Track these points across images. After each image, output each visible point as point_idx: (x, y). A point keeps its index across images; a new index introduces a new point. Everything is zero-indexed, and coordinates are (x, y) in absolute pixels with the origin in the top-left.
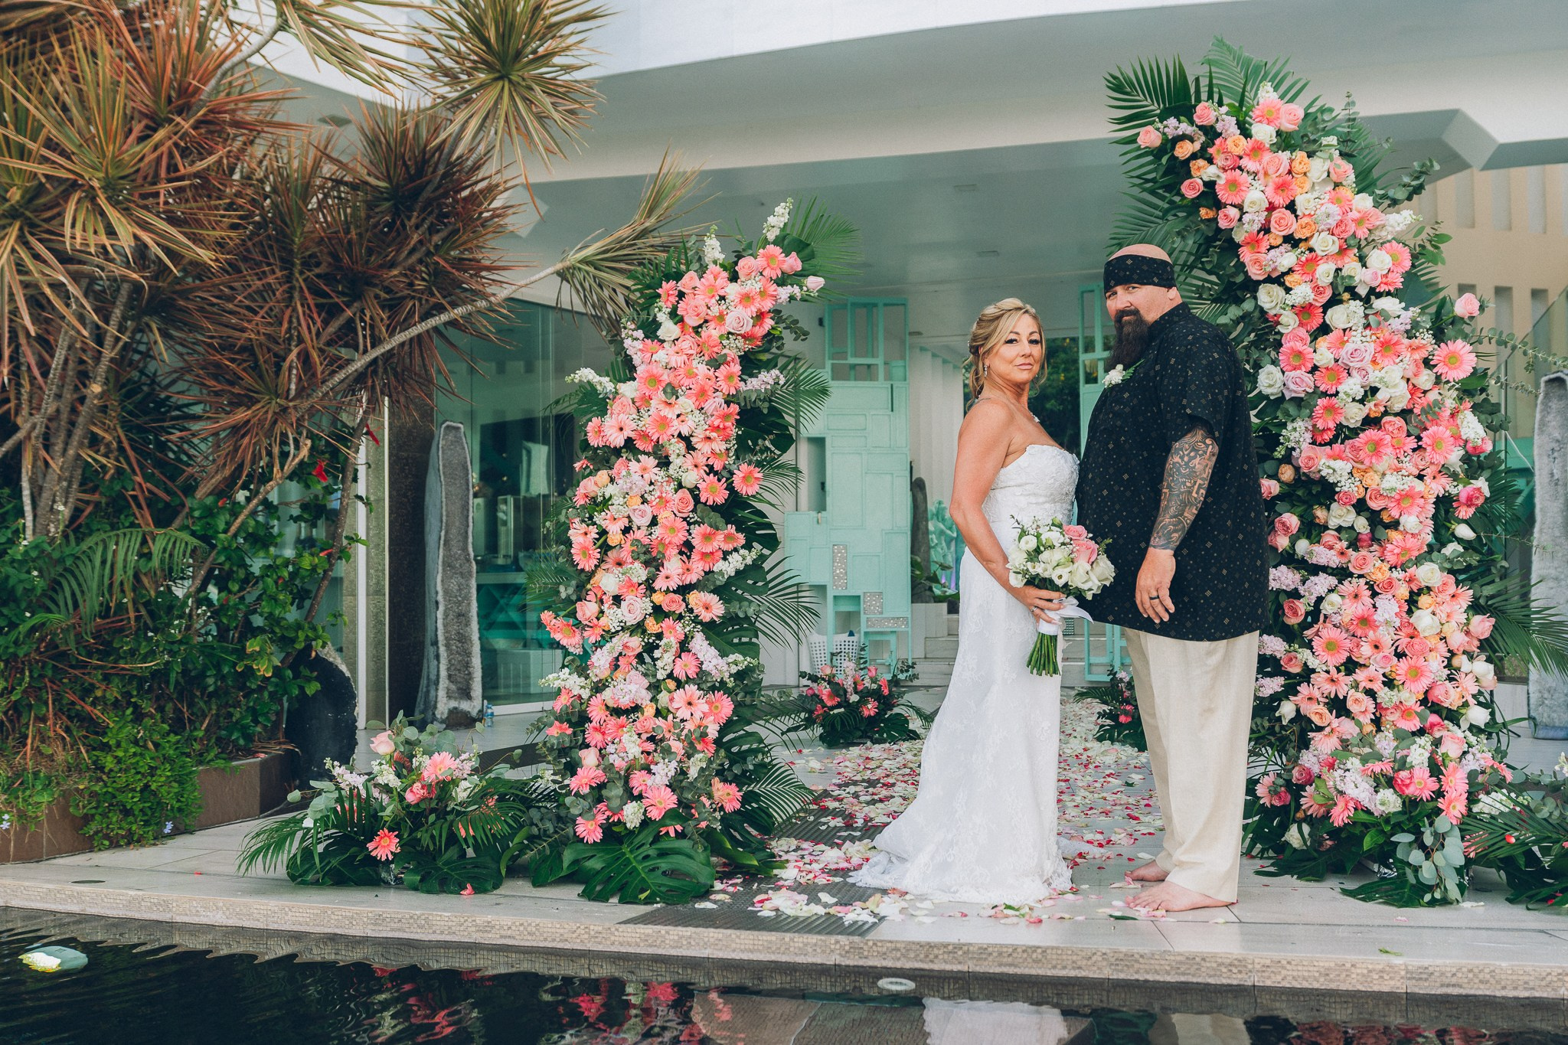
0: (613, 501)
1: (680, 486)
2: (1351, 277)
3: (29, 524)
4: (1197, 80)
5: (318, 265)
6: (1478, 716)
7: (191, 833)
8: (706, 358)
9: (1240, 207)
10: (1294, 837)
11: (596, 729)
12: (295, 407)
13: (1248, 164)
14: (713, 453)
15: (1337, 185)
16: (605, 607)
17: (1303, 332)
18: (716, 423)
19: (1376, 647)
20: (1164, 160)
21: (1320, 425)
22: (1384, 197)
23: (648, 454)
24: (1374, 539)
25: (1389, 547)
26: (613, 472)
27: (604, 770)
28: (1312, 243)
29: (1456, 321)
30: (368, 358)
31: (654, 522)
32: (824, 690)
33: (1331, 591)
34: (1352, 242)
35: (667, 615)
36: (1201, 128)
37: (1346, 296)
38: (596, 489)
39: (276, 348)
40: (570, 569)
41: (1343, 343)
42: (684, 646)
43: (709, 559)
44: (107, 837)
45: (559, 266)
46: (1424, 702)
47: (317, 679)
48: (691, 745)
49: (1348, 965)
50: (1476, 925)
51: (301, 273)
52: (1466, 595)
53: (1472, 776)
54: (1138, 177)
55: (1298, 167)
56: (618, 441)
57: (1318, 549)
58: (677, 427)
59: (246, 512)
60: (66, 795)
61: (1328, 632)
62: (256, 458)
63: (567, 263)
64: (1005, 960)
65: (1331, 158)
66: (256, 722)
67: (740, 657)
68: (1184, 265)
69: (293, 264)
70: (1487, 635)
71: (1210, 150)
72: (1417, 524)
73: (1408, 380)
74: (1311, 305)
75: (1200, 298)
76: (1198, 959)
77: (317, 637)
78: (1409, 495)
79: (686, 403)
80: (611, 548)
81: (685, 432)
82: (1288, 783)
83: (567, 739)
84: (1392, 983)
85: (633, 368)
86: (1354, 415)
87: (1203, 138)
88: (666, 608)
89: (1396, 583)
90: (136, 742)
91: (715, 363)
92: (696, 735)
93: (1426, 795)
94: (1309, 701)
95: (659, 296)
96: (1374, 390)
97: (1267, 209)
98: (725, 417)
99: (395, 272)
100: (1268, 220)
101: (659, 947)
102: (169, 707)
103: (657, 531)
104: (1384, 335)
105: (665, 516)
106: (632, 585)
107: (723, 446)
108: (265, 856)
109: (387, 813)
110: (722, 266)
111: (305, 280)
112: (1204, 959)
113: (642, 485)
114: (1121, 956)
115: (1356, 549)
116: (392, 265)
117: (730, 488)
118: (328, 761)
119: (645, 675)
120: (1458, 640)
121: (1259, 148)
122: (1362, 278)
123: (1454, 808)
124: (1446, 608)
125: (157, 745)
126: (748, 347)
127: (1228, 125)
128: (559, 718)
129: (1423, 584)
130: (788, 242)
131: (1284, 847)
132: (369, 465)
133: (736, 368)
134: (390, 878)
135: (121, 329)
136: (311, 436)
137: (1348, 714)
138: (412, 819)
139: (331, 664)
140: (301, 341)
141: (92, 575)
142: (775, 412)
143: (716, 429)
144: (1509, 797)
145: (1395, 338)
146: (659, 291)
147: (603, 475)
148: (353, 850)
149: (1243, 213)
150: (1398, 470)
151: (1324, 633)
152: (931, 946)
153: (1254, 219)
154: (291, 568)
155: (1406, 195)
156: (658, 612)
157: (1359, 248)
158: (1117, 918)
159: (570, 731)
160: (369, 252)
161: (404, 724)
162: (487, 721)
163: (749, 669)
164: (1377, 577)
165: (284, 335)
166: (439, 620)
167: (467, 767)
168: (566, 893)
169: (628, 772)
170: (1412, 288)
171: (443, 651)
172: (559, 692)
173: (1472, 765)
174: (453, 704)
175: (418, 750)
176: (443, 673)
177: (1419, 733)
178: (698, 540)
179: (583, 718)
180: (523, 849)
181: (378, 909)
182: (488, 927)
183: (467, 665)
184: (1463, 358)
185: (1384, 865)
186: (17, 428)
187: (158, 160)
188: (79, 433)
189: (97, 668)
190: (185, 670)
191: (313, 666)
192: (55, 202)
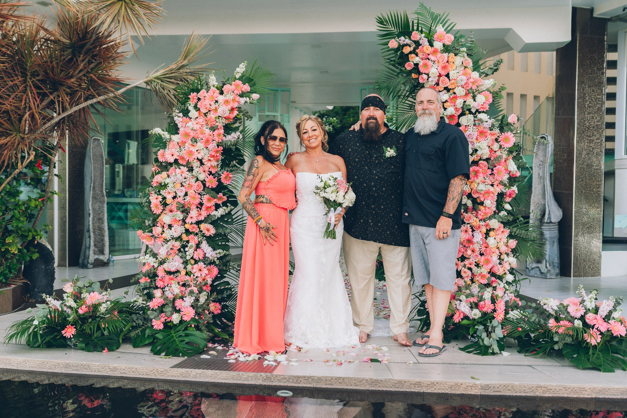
0: (169, 185)
1: (197, 180)
2: (469, 105)
4: (413, 22)
5: (38, 75)
6: (510, 278)
8: (209, 126)
9: (428, 75)
11: (160, 280)
12: (28, 138)
13: (431, 57)
14: (211, 166)
15: (465, 67)
16: (165, 230)
18: (213, 154)
19: (473, 251)
20: (399, 53)
22: (483, 73)
23: (184, 166)
24: (474, 209)
25: (480, 212)
26: (169, 173)
27: (164, 299)
28: (455, 91)
29: (508, 124)
30: (61, 117)
31: (186, 194)
34: (470, 91)
35: (191, 233)
36: (413, 41)
37: (467, 112)
38: (161, 180)
39: (19, 112)
40: (150, 213)
42: (198, 246)
43: (209, 209)
45: (146, 80)
46: (489, 273)
47: (37, 252)
48: (201, 288)
49: (459, 384)
50: (506, 363)
51: (31, 79)
52: (507, 232)
53: (507, 302)
54: (388, 59)
55: (451, 60)
56: (172, 160)
58: (196, 155)
59: (6, 182)
62: (10, 158)
63: (149, 79)
64: (328, 383)
65: (464, 56)
66: (11, 272)
67: (221, 251)
68: (404, 96)
69: (27, 75)
70: (514, 247)
71: (417, 51)
72: (490, 203)
73: (489, 147)
74: (454, 115)
75: (410, 109)
76: (403, 382)
77: (37, 235)
78: (488, 192)
79: (200, 145)
80: (168, 205)
81: (200, 158)
83: (148, 284)
84: (475, 391)
85: (178, 129)
87: (414, 46)
88: (190, 230)
89: (481, 226)
91: (213, 129)
92: (203, 284)
95: (189, 98)
96: (476, 151)
97: (438, 76)
98: (217, 152)
99: (73, 80)
100: (438, 80)
101: (187, 377)
103: (188, 198)
104: (481, 129)
105: (191, 192)
106: (176, 220)
107: (216, 164)
108: (16, 338)
109: (70, 319)
110: (217, 88)
111: (32, 82)
112: (405, 382)
113: (181, 179)
114: (373, 381)
115: (467, 213)
116: (72, 77)
117: (219, 180)
118: (44, 295)
119: (181, 257)
120: (503, 249)
121: (436, 51)
122: (474, 105)
123: (500, 316)
124: (500, 236)
126: (227, 122)
127: (424, 41)
128: (145, 275)
129: (492, 227)
130: (245, 79)
132: (60, 161)
133: (222, 131)
134: (72, 344)
136: (35, 150)
137: (461, 277)
138: (82, 320)
139: (44, 245)
140: (30, 109)
142: (238, 150)
143: (213, 156)
144: (520, 313)
145: (485, 130)
146: (190, 96)
147: (164, 174)
148: (56, 334)
149: (429, 77)
150: (484, 182)
152: (298, 378)
153: (433, 80)
154: (26, 206)
155: (492, 72)
156: (187, 232)
157: (473, 93)
158: (371, 361)
159: (149, 280)
160: (62, 71)
161: (77, 280)
162: (111, 264)
163: (225, 256)
164: (474, 224)
165: (23, 106)
166: (90, 221)
167: (105, 298)
168: (147, 350)
169: (174, 300)
170: (493, 110)
171: (92, 234)
172: (144, 264)
173: (507, 298)
174: (96, 257)
175: (84, 291)
176: (92, 244)
177: (488, 285)
178: (205, 201)
179: (155, 275)
180: (129, 331)
181: (67, 362)
182: (115, 369)
183: (103, 240)
184: (510, 139)
185: (472, 336)
191: (35, 247)
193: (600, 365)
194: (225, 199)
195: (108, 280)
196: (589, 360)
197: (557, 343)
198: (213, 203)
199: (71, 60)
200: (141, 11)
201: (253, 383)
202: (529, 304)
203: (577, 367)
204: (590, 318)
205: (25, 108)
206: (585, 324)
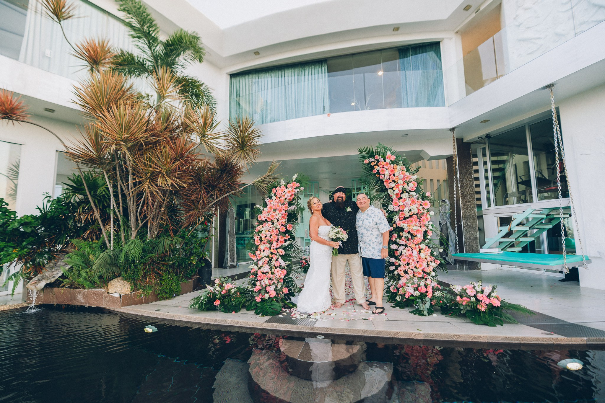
0: (263, 231)
1: (276, 228)
2: (406, 188)
3: (149, 235)
4: (375, 151)
5: (206, 183)
6: (433, 274)
7: (179, 296)
8: (281, 203)
9: (384, 175)
10: (398, 298)
11: (259, 277)
12: (201, 211)
13: (385, 167)
14: (283, 222)
15: (402, 170)
16: (261, 252)
17: (397, 199)
19: (413, 260)
20: (369, 165)
21: (401, 217)
22: (411, 173)
23: (270, 222)
24: (412, 239)
25: (415, 240)
26: (263, 225)
27: (261, 287)
28: (398, 182)
29: (426, 197)
30: (216, 201)
31: (271, 235)
32: (304, 261)
33: (404, 249)
35: (273, 254)
36: (376, 160)
37: (405, 192)
38: (260, 228)
39: (198, 200)
40: (255, 245)
41: (404, 201)
42: (277, 260)
43: (282, 242)
44: (162, 298)
46: (423, 271)
47: (204, 263)
48: (278, 281)
49: (411, 333)
50: (435, 321)
51: (203, 185)
52: (430, 250)
53: (433, 287)
54: (364, 168)
55: (395, 167)
56: (264, 219)
57: (401, 241)
58: (276, 217)
59: (191, 231)
60: (154, 290)
61: (403, 257)
62: (193, 221)
63: (254, 182)
64: (342, 332)
65: (401, 165)
66: (192, 273)
67: (287, 262)
69: (201, 183)
71: (378, 164)
72: (420, 236)
73: (417, 208)
74: (398, 193)
76: (381, 332)
77: (205, 255)
78: (418, 231)
79: (277, 212)
80: (263, 240)
82: (397, 287)
83: (254, 279)
84: (420, 337)
85: (267, 205)
86: (407, 215)
87: (377, 162)
89: (416, 248)
90: (168, 278)
91: (283, 204)
92: (279, 278)
93: (424, 292)
94: (400, 271)
95: (272, 191)
96: (411, 210)
97: (389, 175)
98: (285, 215)
99: (221, 185)
100: (389, 177)
101: (272, 327)
102: (175, 270)
103: (272, 237)
104: (412, 199)
105: (273, 234)
106: (267, 248)
107: (285, 220)
108: (193, 306)
109: (218, 296)
110: (284, 185)
113: (268, 228)
114: (365, 331)
115: (408, 241)
116: (221, 183)
117: (286, 228)
118: (206, 284)
119: (269, 266)
120: (429, 259)
121: (388, 164)
122: (408, 188)
123: (430, 295)
124: (426, 253)
125: (173, 279)
126: (289, 201)
127: (382, 160)
128: (252, 274)
129: (422, 248)
130: (297, 181)
131: (396, 300)
132: (215, 221)
133: (287, 205)
134: (218, 309)
135: (168, 198)
136: (204, 216)
137: (408, 274)
138: (223, 297)
139: (207, 259)
140: (203, 198)
141: (161, 246)
142: (295, 214)
143: (283, 217)
144: (441, 293)
145: (415, 200)
147: (261, 226)
148: (211, 304)
150: (416, 226)
152: (327, 328)
153: (387, 177)
154: (200, 241)
155: (416, 172)
156: (272, 253)
157: (407, 182)
158: (364, 319)
159: (254, 277)
160: (216, 181)
161: (221, 277)
162: (238, 266)
163: (290, 264)
164: (413, 246)
165: (199, 197)
166: (228, 247)
167: (234, 286)
168: (253, 312)
169: (266, 287)
170: (417, 190)
171: (229, 252)
172: (252, 269)
173: (433, 285)
174: (231, 263)
175: (224, 283)
176: (229, 257)
177: (422, 278)
178: (280, 239)
179: (257, 274)
180: (245, 302)
181: (216, 318)
182: (238, 323)
183: (234, 255)
184: (428, 204)
185: (416, 305)
186: (147, 217)
187: (176, 167)
188: (159, 218)
189: (161, 263)
190: (179, 263)
191: (203, 260)
192: (156, 175)
193: (488, 323)
194: (289, 237)
195: (235, 275)
196: (481, 319)
197: (462, 310)
198: (284, 239)
199: (220, 176)
200: (251, 153)
201: (304, 331)
202: (445, 288)
203: (475, 323)
204: (479, 296)
206: (477, 299)
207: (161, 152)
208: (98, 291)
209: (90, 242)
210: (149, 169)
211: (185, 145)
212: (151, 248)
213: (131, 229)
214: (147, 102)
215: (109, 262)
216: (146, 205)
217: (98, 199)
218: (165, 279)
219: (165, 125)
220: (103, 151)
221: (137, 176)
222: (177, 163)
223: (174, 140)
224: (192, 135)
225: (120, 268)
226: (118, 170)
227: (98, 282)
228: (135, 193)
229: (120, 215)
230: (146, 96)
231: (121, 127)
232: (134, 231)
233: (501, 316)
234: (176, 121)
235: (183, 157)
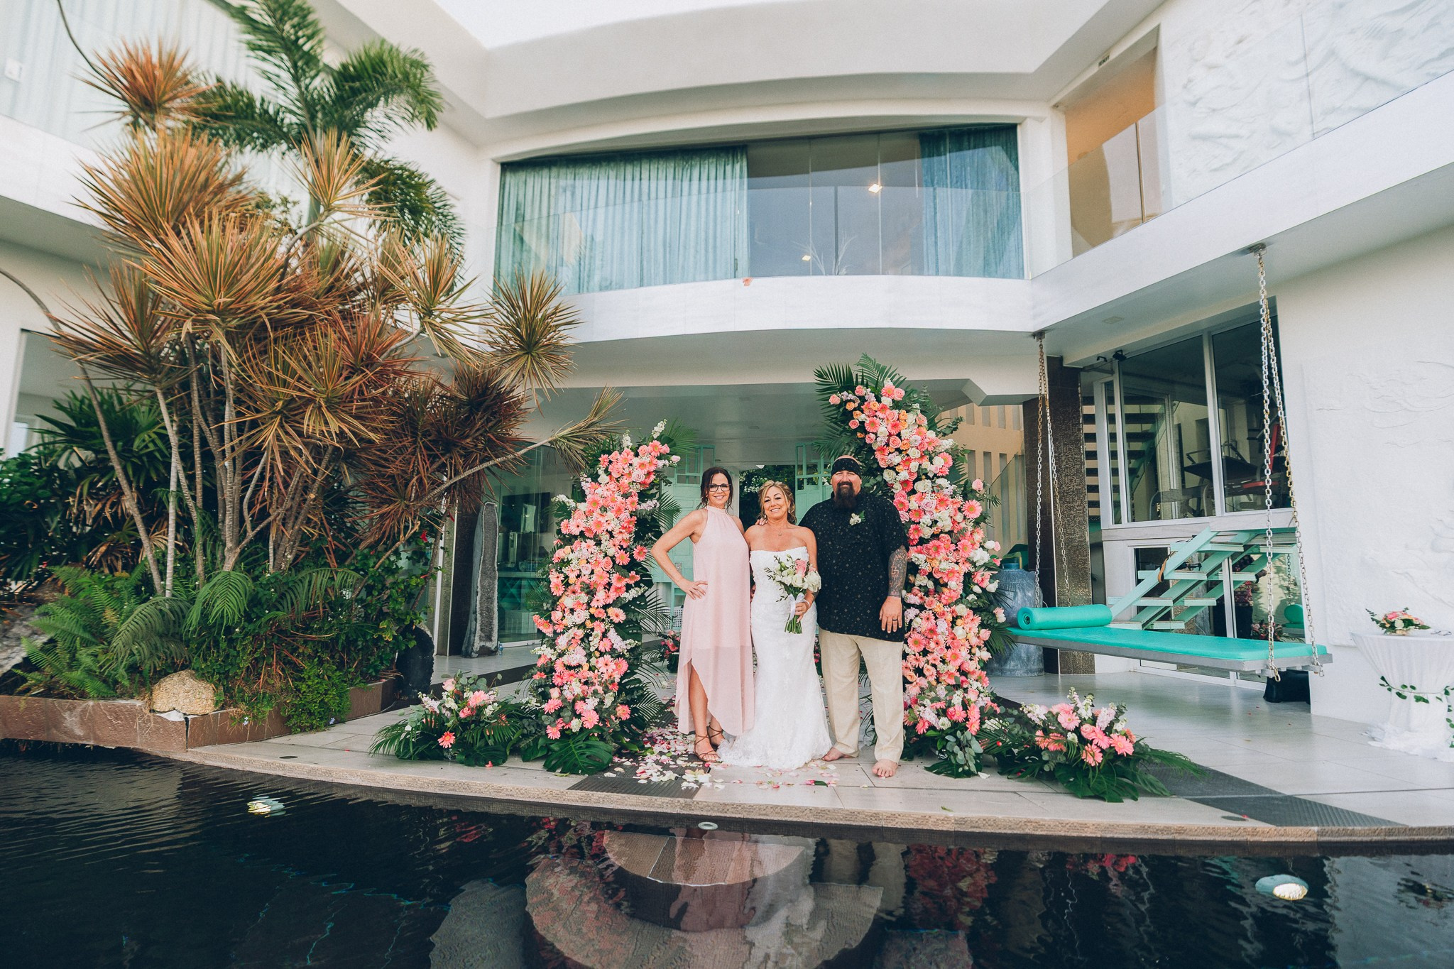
0: (572, 561)
1: (606, 555)
2: (926, 469)
3: (271, 563)
4: (857, 375)
5: (430, 435)
7: (344, 722)
8: (622, 493)
9: (876, 434)
11: (558, 676)
12: (414, 505)
13: (879, 414)
14: (623, 539)
15: (919, 426)
16: (566, 614)
17: (904, 493)
18: (625, 525)
19: (937, 643)
20: (841, 410)
22: (940, 432)
23: (591, 539)
24: (936, 591)
25: (943, 595)
26: (573, 547)
27: (562, 701)
28: (908, 452)
29: (973, 491)
30: (452, 482)
31: (592, 572)
32: (670, 643)
33: (916, 616)
34: (926, 453)
35: (597, 619)
36: (858, 396)
37: (924, 477)
38: (564, 554)
39: (406, 476)
40: (549, 595)
41: (922, 498)
42: (604, 635)
43: (619, 590)
44: (299, 727)
45: (550, 439)
46: (959, 670)
47: (415, 639)
48: (607, 687)
49: (927, 816)
50: (985, 788)
51: (421, 439)
52: (978, 619)
53: (982, 709)
54: (829, 416)
55: (901, 417)
56: (577, 532)
58: (605, 527)
59: (384, 557)
60: (279, 705)
61: (915, 636)
62: (392, 530)
63: (554, 438)
64: (762, 811)
65: (917, 413)
66: (382, 663)
67: (631, 641)
69: (417, 434)
70: (987, 638)
71: (862, 407)
72: (955, 585)
73: (951, 517)
74: (907, 480)
76: (855, 812)
77: (416, 619)
78: (952, 571)
79: (611, 515)
80: (570, 584)
81: (610, 530)
83: (543, 681)
84: (948, 825)
85: (585, 496)
86: (927, 533)
87: (859, 401)
88: (596, 616)
89: (946, 613)
90: (318, 676)
91: (626, 496)
92: (609, 681)
93: (961, 719)
95: (600, 461)
96: (936, 522)
97: (888, 436)
98: (629, 522)
99: (468, 440)
100: (888, 440)
101: (588, 802)
102: (337, 656)
103: (594, 577)
104: (941, 496)
105: (598, 570)
106: (580, 604)
108: (384, 747)
110: (631, 449)
111: (423, 442)
112: (858, 812)
113: (587, 554)
114: (819, 810)
115: (928, 596)
116: (467, 437)
117: (631, 556)
118: (420, 694)
119: (584, 648)
121: (885, 408)
122: (931, 469)
123: (974, 727)
124: (969, 626)
125: (329, 677)
126: (642, 488)
127: (871, 397)
128: (540, 670)
129: (959, 614)
130: (663, 439)
132: (446, 531)
133: (636, 499)
134: (449, 756)
135: (326, 469)
136: (420, 519)
137: (924, 676)
138: (462, 726)
139: (422, 631)
140: (419, 472)
141: (302, 591)
142: (653, 519)
143: (624, 528)
144: (999, 722)
145: (946, 498)
146: (600, 458)
147: (568, 548)
148: (431, 742)
149: (877, 436)
150: (947, 559)
151: (913, 636)
152: (725, 803)
153: (882, 440)
154: (405, 584)
155: (950, 431)
156: (592, 618)
157: (930, 454)
158: (816, 783)
159: (545, 676)
160: (456, 430)
161: (461, 676)
162: (500, 652)
163: (636, 647)
164: (938, 610)
165: (410, 470)
166: (478, 601)
167: (492, 699)
168: (539, 765)
169: (574, 701)
170: (953, 475)
171: (479, 616)
172: (540, 656)
173: (982, 704)
174: (482, 644)
175: (467, 689)
176: (478, 628)
177: (957, 687)
178: (614, 582)
179: (552, 670)
180: (519, 740)
181: (442, 779)
182: (500, 790)
183: (491, 624)
184: (977, 508)
185: (941, 752)
186: (269, 515)
187: (354, 389)
188: (301, 517)
189: (301, 637)
190: (347, 637)
191: (413, 632)
192: (299, 407)
193: (1104, 793)
194: (638, 577)
195: (496, 673)
196: (1088, 785)
197: (1047, 762)
198: (624, 583)
199: (467, 418)
200: (549, 365)
201: (669, 811)
202: (1010, 711)
203: (1074, 794)
204: (1087, 730)
205: (413, 471)
206: (1082, 739)
207: (315, 348)
208: (124, 706)
209: (106, 576)
210: (281, 390)
211: (380, 335)
212: (275, 596)
213: (224, 545)
214: (282, 217)
215: (160, 629)
216: (267, 483)
217: (134, 464)
218: (309, 678)
219: (330, 280)
220: (159, 338)
221: (248, 408)
222: (356, 378)
223: (352, 319)
224: (397, 309)
225: (188, 646)
226: (195, 388)
227: (126, 683)
228: (239, 451)
229: (196, 507)
230: (279, 201)
231: (211, 276)
232: (231, 550)
233: (1134, 778)
234: (357, 270)
235: (372, 364)
